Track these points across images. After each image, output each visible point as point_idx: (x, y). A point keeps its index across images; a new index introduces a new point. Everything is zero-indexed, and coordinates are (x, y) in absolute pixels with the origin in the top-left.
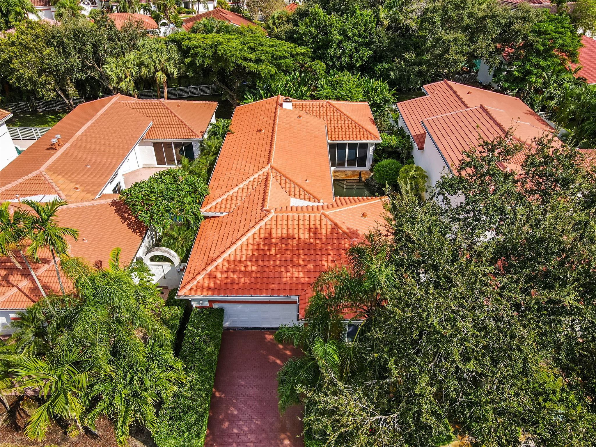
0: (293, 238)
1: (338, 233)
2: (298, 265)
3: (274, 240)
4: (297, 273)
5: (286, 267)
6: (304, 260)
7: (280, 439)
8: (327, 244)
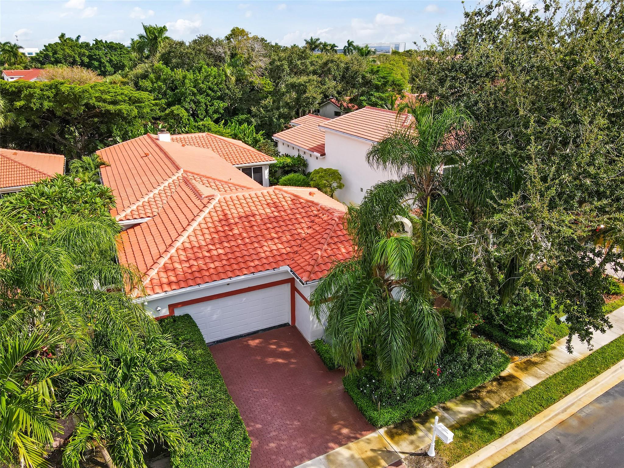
0: (254, 215)
1: (301, 203)
2: (272, 239)
3: (232, 221)
4: (274, 246)
5: (258, 242)
6: (277, 233)
7: (335, 431)
8: (294, 214)
